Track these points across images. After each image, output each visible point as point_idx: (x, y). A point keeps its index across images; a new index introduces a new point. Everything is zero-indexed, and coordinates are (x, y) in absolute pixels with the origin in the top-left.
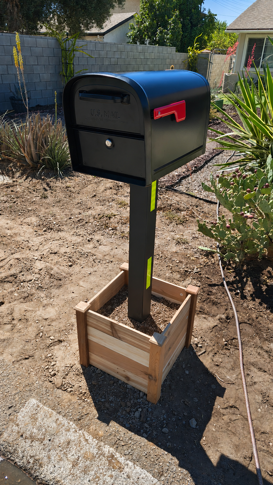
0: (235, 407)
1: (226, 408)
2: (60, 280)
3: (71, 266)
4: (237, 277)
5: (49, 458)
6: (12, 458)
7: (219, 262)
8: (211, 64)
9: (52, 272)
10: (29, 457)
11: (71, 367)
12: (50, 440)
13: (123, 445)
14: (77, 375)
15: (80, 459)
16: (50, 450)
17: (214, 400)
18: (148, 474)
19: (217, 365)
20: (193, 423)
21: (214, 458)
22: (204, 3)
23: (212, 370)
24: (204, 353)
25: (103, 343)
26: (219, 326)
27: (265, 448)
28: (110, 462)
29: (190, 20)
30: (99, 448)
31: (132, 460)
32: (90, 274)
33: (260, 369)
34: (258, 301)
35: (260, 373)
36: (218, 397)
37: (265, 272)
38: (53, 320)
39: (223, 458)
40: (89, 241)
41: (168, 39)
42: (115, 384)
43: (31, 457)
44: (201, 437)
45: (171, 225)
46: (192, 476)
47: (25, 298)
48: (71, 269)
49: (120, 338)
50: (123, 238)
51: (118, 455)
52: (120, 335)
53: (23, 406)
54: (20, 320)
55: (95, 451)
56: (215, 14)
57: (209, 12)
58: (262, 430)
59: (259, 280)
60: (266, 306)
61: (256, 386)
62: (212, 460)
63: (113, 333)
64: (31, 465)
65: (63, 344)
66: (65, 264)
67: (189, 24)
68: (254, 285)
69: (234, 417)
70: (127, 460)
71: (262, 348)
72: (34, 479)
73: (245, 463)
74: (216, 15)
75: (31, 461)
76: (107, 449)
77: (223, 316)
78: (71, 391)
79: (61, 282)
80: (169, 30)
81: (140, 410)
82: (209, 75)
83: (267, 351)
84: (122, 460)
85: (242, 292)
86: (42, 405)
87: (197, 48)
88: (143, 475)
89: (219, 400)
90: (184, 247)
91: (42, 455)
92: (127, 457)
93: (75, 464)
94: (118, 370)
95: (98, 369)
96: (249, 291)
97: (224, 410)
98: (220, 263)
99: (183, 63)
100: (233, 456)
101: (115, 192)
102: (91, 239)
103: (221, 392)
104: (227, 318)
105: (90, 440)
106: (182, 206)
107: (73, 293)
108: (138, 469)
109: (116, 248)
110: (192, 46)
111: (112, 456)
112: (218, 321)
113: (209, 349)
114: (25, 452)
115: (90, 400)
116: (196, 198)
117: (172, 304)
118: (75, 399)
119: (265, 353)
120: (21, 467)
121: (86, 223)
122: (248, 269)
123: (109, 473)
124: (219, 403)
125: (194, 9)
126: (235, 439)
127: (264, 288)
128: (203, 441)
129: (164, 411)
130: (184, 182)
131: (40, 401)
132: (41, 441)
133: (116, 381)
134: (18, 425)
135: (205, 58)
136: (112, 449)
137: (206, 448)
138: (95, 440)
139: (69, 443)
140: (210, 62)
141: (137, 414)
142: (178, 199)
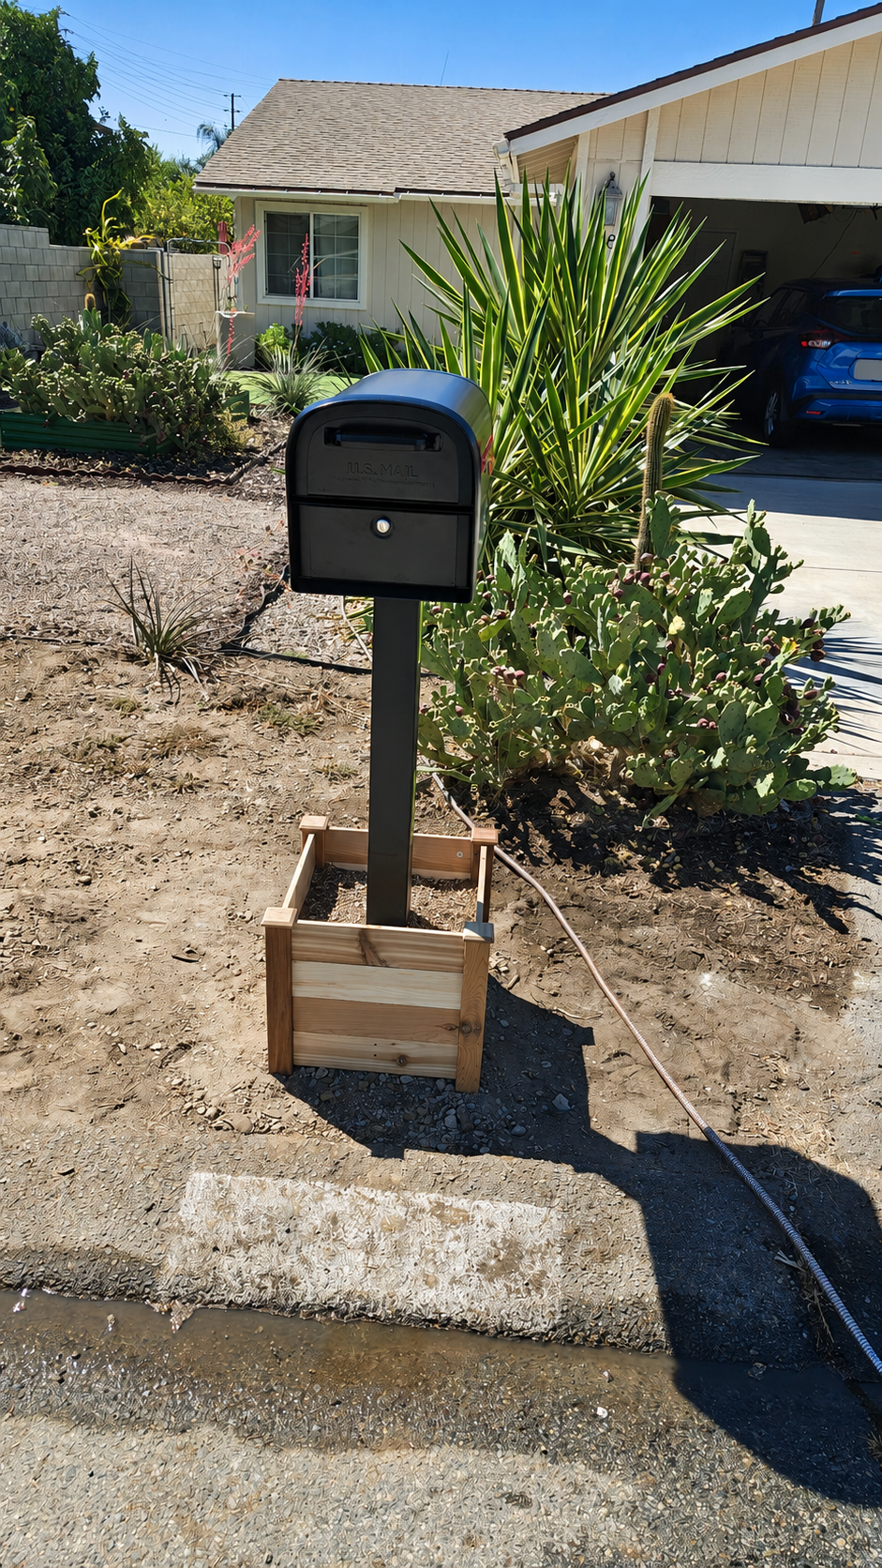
0: (623, 1054)
1: (609, 1060)
2: (83, 920)
3: (88, 883)
4: (503, 826)
5: (304, 1261)
6: (216, 1299)
7: (450, 801)
8: (167, 281)
9: (47, 908)
10: (258, 1280)
11: (250, 1087)
12: (288, 1231)
13: (453, 1181)
14: (274, 1096)
15: (376, 1235)
16: (299, 1249)
17: (580, 1053)
18: (527, 1206)
19: (555, 995)
20: (562, 1101)
21: (628, 1142)
22: (99, 95)
23: (550, 1004)
24: (518, 980)
25: (336, 993)
26: (522, 923)
27: (703, 1097)
28: (440, 1217)
29: (65, 144)
30: (407, 1204)
31: (483, 1197)
32: (156, 890)
33: (636, 979)
34: (569, 862)
35: (637, 987)
36: (584, 1047)
37: (555, 802)
38: (133, 1012)
39: (641, 1137)
40: (92, 815)
41: (14, 202)
42: (373, 1086)
43: (262, 1276)
44: (588, 1119)
45: (288, 740)
46: (607, 1178)
47: (14, 983)
48: (93, 888)
49: (383, 963)
50: (180, 792)
51: (449, 1200)
52: (382, 955)
53: (182, 1194)
54: (38, 1034)
55: (400, 1212)
56: (141, 130)
57: (123, 123)
58: (685, 1075)
59: (550, 821)
60: (588, 868)
61: (642, 1008)
62: (626, 1146)
63: (364, 956)
64: (270, 1290)
65: (195, 1050)
66: (70, 882)
67: (64, 158)
68: (545, 832)
69: (627, 1071)
70: (474, 1199)
71: (621, 942)
72: (291, 1312)
73: (681, 1129)
74: (146, 135)
75: (267, 1282)
76: (423, 1199)
77: (522, 903)
78: (282, 1129)
79: (88, 925)
80: (11, 174)
81: (453, 1111)
82: (168, 315)
83: (632, 947)
84: (463, 1203)
85: (530, 854)
86: (229, 1177)
87: (113, 234)
88: (517, 1212)
89: (588, 1051)
90: (352, 785)
91: (288, 1264)
92: (470, 1195)
93: (370, 1249)
94: (377, 1050)
95: (317, 1068)
96: (541, 847)
97: (606, 1065)
98: (454, 803)
99: (78, 278)
100: (655, 1127)
101: (81, 677)
102: (97, 809)
103: (587, 1036)
104: (531, 904)
105: (380, 1198)
106: (289, 688)
107: (140, 941)
108: (504, 1206)
109: (179, 820)
110: (96, 225)
111: (440, 1206)
112: (516, 916)
113: (524, 971)
114: (244, 1273)
115: (333, 1132)
116: (315, 664)
117: (439, 882)
118: (299, 1140)
119: (630, 950)
120: (250, 1305)
121: (52, 771)
122: (515, 805)
123: (450, 1234)
124: (591, 1056)
125: (74, 112)
126: (647, 1103)
127: (568, 835)
128: (595, 1124)
129: (498, 1101)
130: (256, 628)
131: (219, 1171)
132: (270, 1240)
133: (371, 1077)
134: (191, 1234)
135: (148, 266)
136: (433, 1196)
137: (604, 1132)
138: (387, 1193)
139: (335, 1220)
140: (164, 278)
141: (450, 1120)
142: (272, 675)
